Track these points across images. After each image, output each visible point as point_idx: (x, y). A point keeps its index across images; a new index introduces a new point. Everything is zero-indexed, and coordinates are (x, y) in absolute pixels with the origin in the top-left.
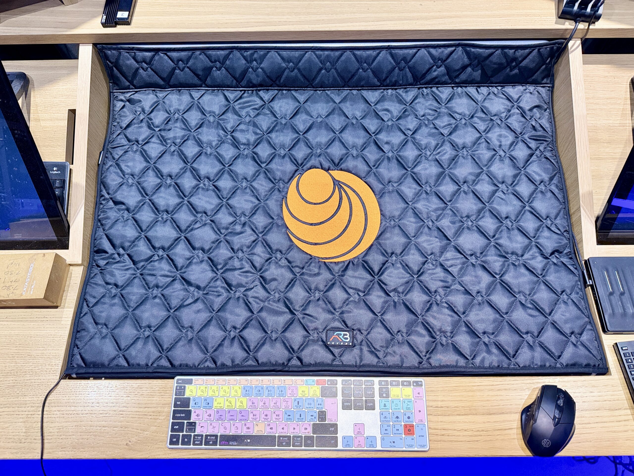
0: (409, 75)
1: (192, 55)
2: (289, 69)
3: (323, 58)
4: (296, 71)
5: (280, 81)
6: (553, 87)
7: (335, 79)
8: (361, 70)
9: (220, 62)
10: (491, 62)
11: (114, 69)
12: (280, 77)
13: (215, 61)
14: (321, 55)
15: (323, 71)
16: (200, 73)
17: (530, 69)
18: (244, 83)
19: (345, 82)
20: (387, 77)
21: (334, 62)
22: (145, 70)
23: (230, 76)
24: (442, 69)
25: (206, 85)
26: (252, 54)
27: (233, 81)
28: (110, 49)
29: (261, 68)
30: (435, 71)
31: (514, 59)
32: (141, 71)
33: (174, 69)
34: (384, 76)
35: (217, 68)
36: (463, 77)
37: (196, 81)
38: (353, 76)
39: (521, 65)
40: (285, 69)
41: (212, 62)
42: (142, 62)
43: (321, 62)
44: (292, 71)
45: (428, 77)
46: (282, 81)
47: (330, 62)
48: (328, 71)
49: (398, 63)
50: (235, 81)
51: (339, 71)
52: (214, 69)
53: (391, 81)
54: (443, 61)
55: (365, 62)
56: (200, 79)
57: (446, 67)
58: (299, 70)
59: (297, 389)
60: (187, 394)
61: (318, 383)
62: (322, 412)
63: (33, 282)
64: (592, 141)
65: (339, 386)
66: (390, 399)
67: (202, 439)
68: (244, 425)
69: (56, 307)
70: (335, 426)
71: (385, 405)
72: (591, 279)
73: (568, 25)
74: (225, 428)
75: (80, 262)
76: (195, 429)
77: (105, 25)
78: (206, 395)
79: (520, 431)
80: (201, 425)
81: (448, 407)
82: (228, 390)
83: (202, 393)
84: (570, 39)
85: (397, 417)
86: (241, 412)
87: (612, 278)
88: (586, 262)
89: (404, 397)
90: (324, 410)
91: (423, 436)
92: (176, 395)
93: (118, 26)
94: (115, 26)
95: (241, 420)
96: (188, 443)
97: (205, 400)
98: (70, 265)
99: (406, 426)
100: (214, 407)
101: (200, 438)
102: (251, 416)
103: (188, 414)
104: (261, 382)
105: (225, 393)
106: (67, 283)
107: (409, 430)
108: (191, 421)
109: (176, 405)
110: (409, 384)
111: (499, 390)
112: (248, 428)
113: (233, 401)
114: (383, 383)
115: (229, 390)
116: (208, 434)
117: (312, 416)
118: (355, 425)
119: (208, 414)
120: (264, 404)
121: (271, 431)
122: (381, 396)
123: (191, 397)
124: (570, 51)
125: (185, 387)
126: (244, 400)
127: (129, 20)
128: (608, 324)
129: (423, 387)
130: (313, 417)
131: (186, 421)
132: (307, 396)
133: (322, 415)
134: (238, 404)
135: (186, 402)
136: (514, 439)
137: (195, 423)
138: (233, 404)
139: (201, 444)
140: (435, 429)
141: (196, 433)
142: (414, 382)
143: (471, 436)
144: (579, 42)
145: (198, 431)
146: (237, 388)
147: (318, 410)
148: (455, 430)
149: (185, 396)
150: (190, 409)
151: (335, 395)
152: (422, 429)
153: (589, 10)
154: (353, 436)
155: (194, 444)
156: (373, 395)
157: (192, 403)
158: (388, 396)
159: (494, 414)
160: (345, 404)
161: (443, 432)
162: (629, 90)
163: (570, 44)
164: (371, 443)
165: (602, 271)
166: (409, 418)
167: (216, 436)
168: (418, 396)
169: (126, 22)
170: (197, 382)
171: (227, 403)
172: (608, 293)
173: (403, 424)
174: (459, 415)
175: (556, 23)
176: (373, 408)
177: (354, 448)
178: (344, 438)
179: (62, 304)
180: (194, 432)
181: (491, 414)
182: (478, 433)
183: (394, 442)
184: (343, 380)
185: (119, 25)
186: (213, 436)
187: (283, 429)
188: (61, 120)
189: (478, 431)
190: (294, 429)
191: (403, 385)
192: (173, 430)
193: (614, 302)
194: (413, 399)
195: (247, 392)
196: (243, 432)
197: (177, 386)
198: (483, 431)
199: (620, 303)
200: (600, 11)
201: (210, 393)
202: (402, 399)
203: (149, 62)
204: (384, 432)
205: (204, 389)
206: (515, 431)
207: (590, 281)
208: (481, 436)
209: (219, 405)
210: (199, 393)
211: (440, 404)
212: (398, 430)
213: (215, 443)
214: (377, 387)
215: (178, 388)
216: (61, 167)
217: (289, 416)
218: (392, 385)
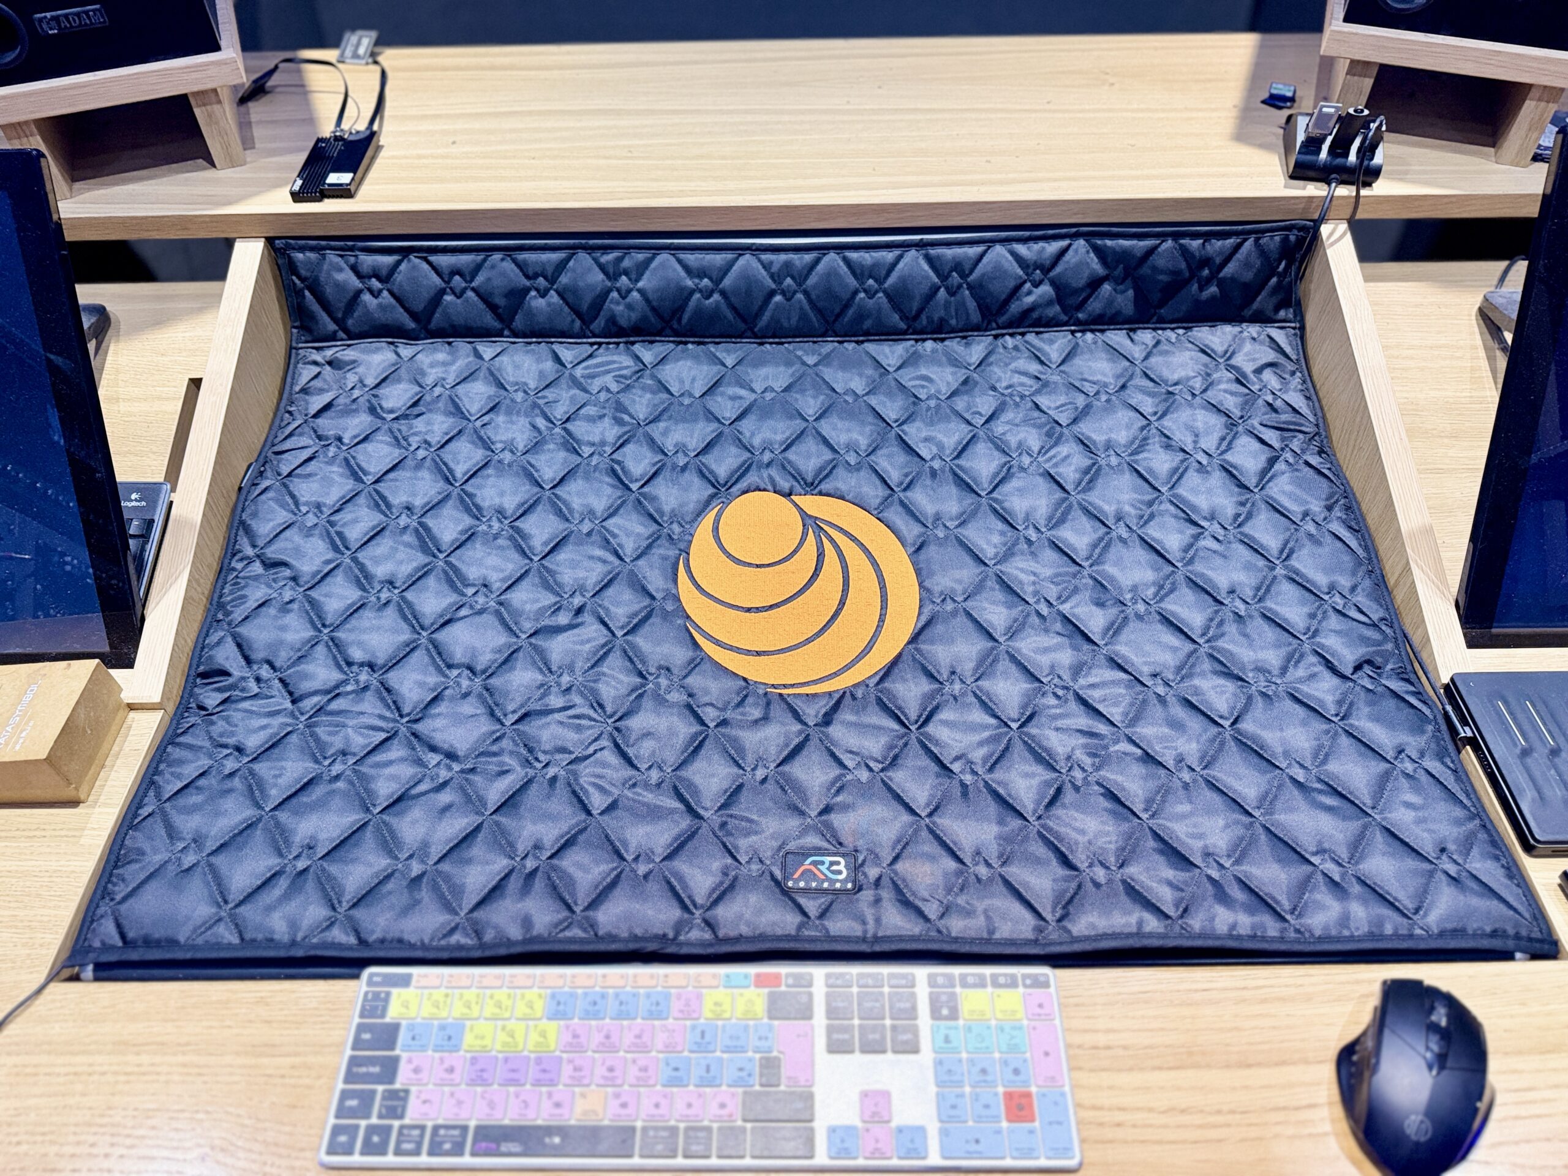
0: (971, 304)
1: (485, 260)
2: (701, 291)
3: (774, 269)
4: (716, 297)
5: (680, 320)
6: (1302, 328)
7: (803, 316)
8: (862, 295)
9: (545, 278)
10: (1154, 268)
11: (307, 293)
12: (682, 308)
13: (536, 276)
14: (771, 263)
15: (778, 298)
16: (500, 301)
17: (1246, 286)
18: (599, 324)
19: (827, 322)
20: (921, 311)
21: (801, 277)
22: (376, 294)
23: (566, 309)
24: (1046, 289)
25: (511, 330)
26: (620, 260)
27: (573, 321)
28: (302, 249)
29: (639, 291)
30: (1029, 293)
31: (1206, 261)
32: (367, 297)
33: (442, 292)
34: (915, 306)
35: (537, 290)
36: (1095, 306)
37: (489, 320)
38: (847, 306)
39: (1221, 275)
40: (692, 292)
41: (528, 277)
42: (370, 277)
43: (772, 276)
44: (708, 297)
45: (1015, 308)
46: (685, 320)
47: (793, 278)
48: (788, 296)
49: (944, 277)
50: (578, 323)
51: (814, 297)
52: (533, 293)
53: (930, 320)
54: (1046, 269)
55: (870, 277)
56: (499, 317)
57: (1053, 283)
58: (723, 293)
59: (699, 997)
60: (394, 1012)
61: (760, 981)
62: (767, 1059)
63: (27, 723)
64: (1412, 433)
65: (819, 990)
66: (961, 1022)
67: (422, 1136)
68: (545, 1097)
69: (74, 803)
70: (808, 1098)
71: (947, 1040)
72: (1466, 723)
73: (1314, 190)
74: (491, 1105)
75: (156, 698)
76: (404, 1108)
77: (297, 197)
78: (444, 1014)
79: (1339, 1111)
80: (423, 1097)
81: (1125, 1048)
82: (507, 1002)
83: (435, 1010)
84: (1322, 220)
85: (984, 1071)
86: (539, 1060)
87: (1521, 716)
88: (1447, 687)
89: (999, 1016)
90: (775, 1054)
91: (1059, 1123)
92: (362, 1016)
93: (326, 201)
94: (320, 200)
95: (538, 1083)
96: (381, 1150)
97: (442, 1028)
98: (132, 707)
99: (1009, 1096)
100: (465, 1046)
101: (416, 1132)
102: (567, 1070)
103: (390, 1068)
104: (600, 979)
105: (497, 1011)
106: (116, 748)
107: (1021, 1108)
108: (397, 1086)
109: (357, 1044)
110: (1012, 984)
111: (1264, 1001)
112: (558, 1105)
113: (519, 1028)
114: (940, 980)
115: (510, 1003)
116: (440, 1122)
117: (741, 1069)
118: (865, 1095)
119: (446, 1065)
120: (608, 1037)
121: (623, 1112)
122: (935, 1014)
123: (404, 1023)
124: (1326, 243)
125: (388, 994)
126: (552, 1028)
127: (352, 188)
128: (1532, 824)
129: (1052, 990)
130: (744, 1074)
131: (380, 1088)
132: (727, 1015)
133: (770, 1065)
134: (534, 1037)
135: (389, 1035)
136: (1326, 1134)
137: (407, 1092)
138: (520, 1039)
139: (417, 1152)
140: (1094, 1108)
141: (407, 1121)
142: (1024, 977)
143: (1200, 1127)
144: (1343, 226)
145: (413, 1114)
146: (532, 994)
147: (758, 1056)
148: (1151, 1110)
149: (387, 1020)
150: (397, 1052)
151: (806, 1014)
152: (1056, 1103)
153: (1352, 157)
154: (859, 1124)
155: (398, 1152)
156: (912, 1013)
157: (402, 1037)
158: (954, 1015)
159: (1259, 1065)
160: (835, 1036)
161: (1120, 1117)
162: (1476, 330)
163: (1325, 229)
164: (910, 1146)
165: (1491, 701)
166: (1016, 1072)
167: (464, 1129)
168: (1039, 1013)
169: (343, 192)
170: (424, 982)
171: (502, 1037)
172: (1518, 751)
173: (1001, 1090)
174: (1160, 1068)
175: (1286, 187)
176: (913, 1049)
177: (861, 1162)
178: (832, 1130)
179: (91, 798)
180: (401, 1117)
181: (1249, 1066)
182: (1220, 1119)
183: (977, 1141)
184: (828, 976)
185: (329, 197)
186: (454, 1127)
187: (657, 1106)
188: (167, 399)
189: (1219, 1112)
190: (689, 1105)
191: (996, 984)
192: (341, 1113)
193: (1537, 774)
194: (1025, 1022)
195: (561, 1007)
196: (540, 1115)
197: (366, 993)
198: (1232, 1112)
199: (1553, 772)
200: (1378, 159)
201: (458, 1010)
202: (993, 1023)
203: (386, 277)
204: (949, 1114)
205: (442, 999)
206: (1324, 1112)
207: (1467, 729)
208: (1228, 1125)
209: (479, 1042)
210: (427, 1010)
211: (1102, 1039)
212: (987, 1106)
213: (458, 1149)
214: (923, 993)
215: (370, 996)
216: (149, 491)
217: (676, 1069)
218: (965, 985)
